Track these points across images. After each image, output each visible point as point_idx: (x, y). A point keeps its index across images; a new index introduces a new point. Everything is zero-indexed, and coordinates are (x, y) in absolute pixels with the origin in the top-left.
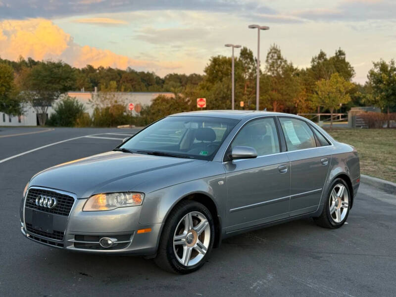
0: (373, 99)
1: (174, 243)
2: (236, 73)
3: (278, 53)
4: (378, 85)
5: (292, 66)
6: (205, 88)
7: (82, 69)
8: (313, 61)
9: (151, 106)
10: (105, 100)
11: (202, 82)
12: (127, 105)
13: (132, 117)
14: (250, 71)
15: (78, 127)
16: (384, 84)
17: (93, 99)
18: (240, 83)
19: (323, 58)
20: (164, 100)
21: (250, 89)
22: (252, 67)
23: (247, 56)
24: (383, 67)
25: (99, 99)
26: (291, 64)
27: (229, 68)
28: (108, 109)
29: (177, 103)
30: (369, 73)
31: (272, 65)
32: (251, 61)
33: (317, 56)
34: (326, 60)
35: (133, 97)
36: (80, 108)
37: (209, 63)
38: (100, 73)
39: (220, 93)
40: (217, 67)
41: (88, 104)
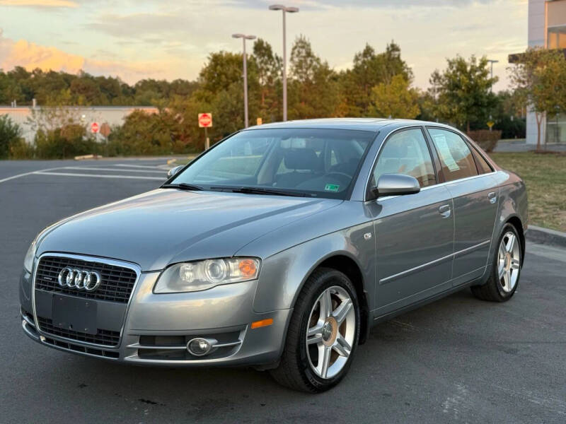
0: (449, 112)
1: (307, 340)
2: (249, 76)
3: (306, 47)
4: (454, 92)
5: (327, 67)
6: (204, 100)
7: (8, 72)
8: (357, 59)
9: (124, 127)
10: (53, 117)
11: (198, 91)
12: (87, 125)
13: (97, 144)
14: (269, 74)
15: (12, 159)
16: (464, 90)
17: (34, 117)
18: (255, 92)
19: (370, 55)
20: (143, 117)
21: (270, 101)
22: (271, 67)
23: (263, 51)
24: (461, 66)
25: (44, 117)
26: (326, 63)
27: (238, 70)
28: (58, 131)
29: (163, 121)
30: (432, 76)
31: (299, 66)
32: (269, 59)
33: (362, 52)
34: (373, 58)
35: (97, 113)
36: (15, 132)
37: (208, 62)
38: (36, 79)
39: (227, 105)
40: (219, 67)
41: (27, 123)
